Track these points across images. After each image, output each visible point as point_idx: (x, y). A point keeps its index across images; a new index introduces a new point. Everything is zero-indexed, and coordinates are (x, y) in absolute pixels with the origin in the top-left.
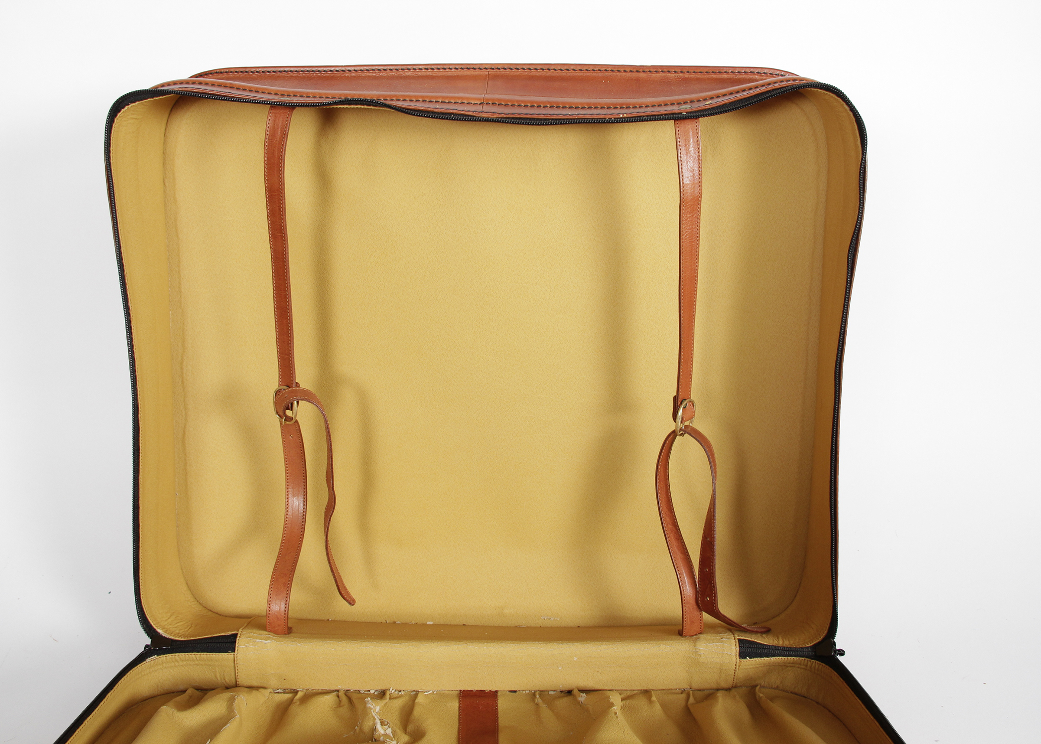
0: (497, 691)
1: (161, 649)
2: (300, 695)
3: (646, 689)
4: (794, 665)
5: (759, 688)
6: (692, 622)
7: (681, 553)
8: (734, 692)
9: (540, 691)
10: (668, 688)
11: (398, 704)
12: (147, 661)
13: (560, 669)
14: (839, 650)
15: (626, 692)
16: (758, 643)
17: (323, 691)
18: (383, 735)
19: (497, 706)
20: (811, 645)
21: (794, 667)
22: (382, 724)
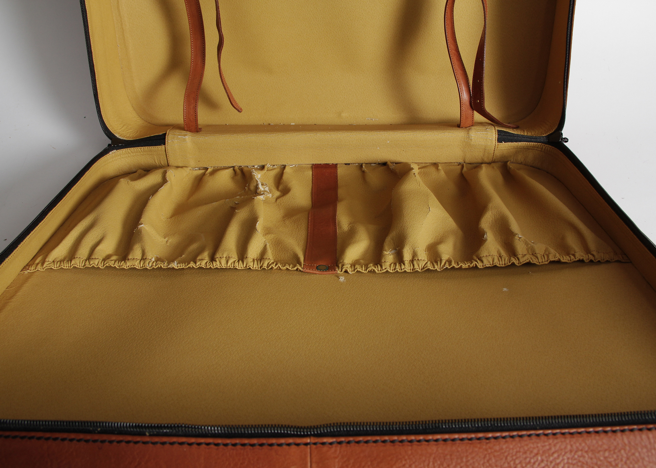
0: (337, 164)
1: (118, 146)
2: (209, 170)
3: (434, 162)
4: (533, 148)
5: (510, 163)
6: (467, 118)
7: (461, 70)
8: (493, 164)
9: (365, 164)
10: (449, 162)
11: (273, 173)
12: (110, 153)
13: (378, 149)
14: (565, 138)
15: (422, 164)
16: (511, 133)
17: (224, 168)
18: (262, 191)
19: (337, 173)
20: (546, 135)
21: (534, 149)
22: (262, 185)
